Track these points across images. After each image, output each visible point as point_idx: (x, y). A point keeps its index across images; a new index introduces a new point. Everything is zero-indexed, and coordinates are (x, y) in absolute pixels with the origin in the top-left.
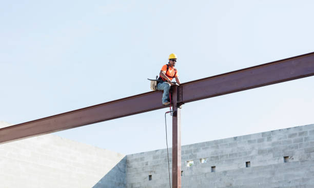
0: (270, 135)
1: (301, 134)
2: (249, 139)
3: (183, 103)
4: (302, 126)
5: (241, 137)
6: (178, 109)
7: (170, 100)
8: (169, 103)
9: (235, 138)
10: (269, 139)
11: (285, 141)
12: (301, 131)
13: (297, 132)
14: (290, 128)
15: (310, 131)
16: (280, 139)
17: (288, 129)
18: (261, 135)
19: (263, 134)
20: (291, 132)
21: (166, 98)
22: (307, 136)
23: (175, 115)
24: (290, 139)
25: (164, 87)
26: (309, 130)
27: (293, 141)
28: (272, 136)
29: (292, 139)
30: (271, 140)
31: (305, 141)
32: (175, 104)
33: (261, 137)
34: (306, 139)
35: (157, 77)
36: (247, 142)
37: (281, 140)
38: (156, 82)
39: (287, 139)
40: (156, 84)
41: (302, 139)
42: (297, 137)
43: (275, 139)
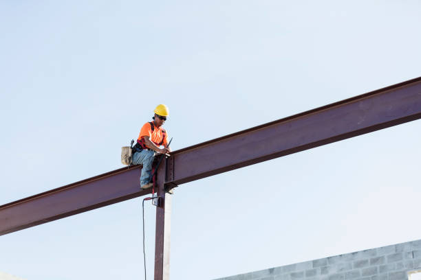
0: (326, 264)
1: (374, 261)
2: (292, 272)
3: (175, 185)
4: (375, 249)
5: (280, 268)
6: (167, 194)
7: (153, 179)
8: (151, 185)
9: (271, 270)
10: (324, 270)
11: (349, 273)
12: (374, 257)
13: (368, 258)
14: (357, 253)
15: (389, 257)
16: (341, 270)
17: (353, 254)
18: (312, 264)
19: (315, 262)
20: (359, 258)
21: (147, 176)
22: (384, 265)
23: (161, 204)
24: (357, 269)
25: (144, 158)
26: (386, 255)
27: (361, 273)
28: (328, 265)
29: (360, 270)
30: (327, 272)
31: (380, 272)
32: (162, 186)
33: (312, 268)
34: (383, 268)
35: (133, 142)
36: (289, 276)
37: (343, 272)
38: (130, 151)
39: (353, 270)
40: (130, 155)
41: (376, 270)
42: (368, 267)
43: (333, 271)
